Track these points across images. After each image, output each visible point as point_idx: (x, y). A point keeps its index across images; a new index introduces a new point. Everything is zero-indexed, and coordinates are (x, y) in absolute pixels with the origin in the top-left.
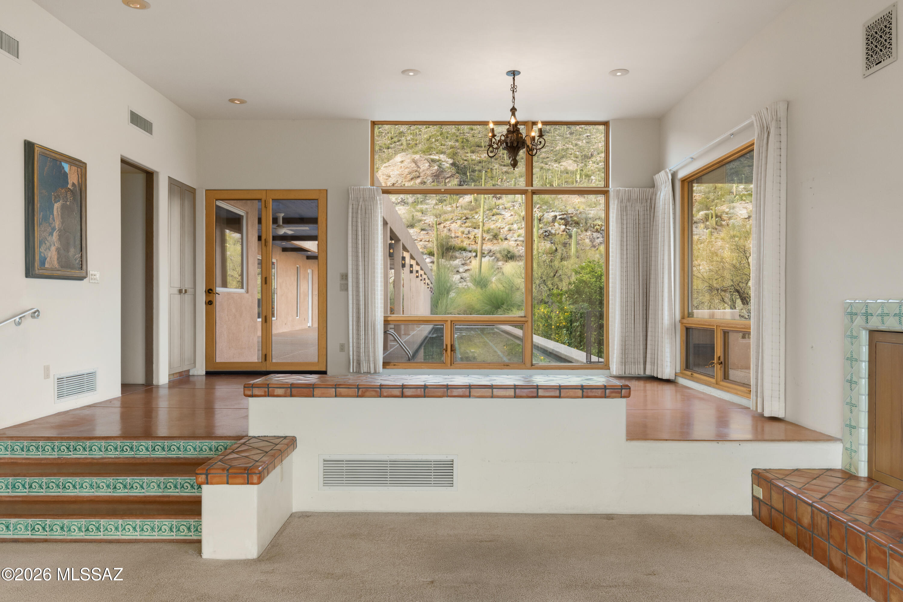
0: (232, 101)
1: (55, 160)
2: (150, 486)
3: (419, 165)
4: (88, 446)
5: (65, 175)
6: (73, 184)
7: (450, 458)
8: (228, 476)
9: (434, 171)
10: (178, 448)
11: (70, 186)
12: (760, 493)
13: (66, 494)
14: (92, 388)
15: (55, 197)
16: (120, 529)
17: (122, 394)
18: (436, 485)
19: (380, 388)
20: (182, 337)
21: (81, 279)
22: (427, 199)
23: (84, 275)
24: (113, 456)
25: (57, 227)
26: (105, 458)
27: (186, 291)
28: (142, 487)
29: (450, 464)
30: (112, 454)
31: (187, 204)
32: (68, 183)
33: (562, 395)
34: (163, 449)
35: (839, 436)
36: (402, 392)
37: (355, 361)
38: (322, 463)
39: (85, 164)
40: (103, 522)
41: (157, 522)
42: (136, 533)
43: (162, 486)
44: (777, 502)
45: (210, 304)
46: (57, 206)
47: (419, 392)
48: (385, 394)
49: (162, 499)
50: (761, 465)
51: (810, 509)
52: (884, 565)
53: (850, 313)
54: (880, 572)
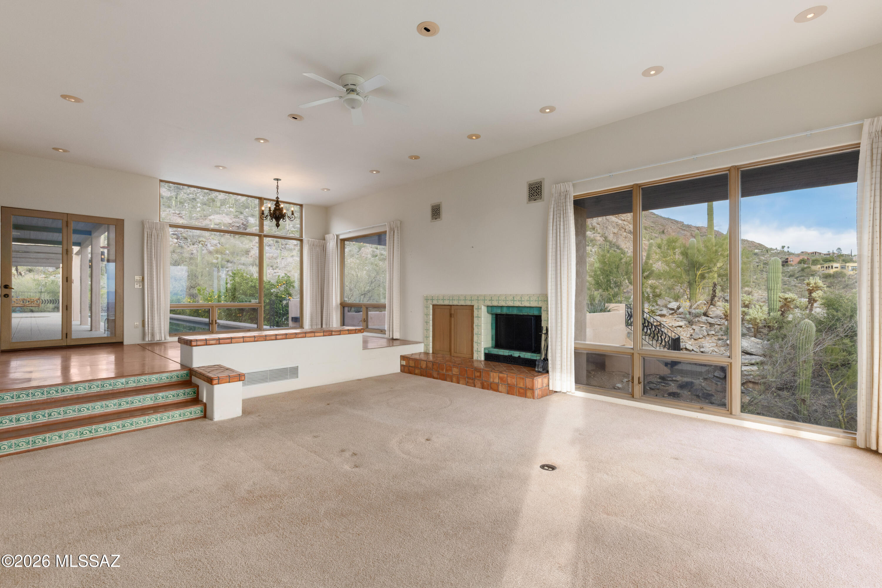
2: (145, 400)
4: (74, 388)
7: (296, 365)
12: (404, 363)
18: (290, 378)
19: (266, 337)
24: (95, 391)
26: (89, 393)
29: (297, 368)
35: (422, 341)
42: (158, 422)
44: (412, 364)
45: (7, 297)
47: (284, 337)
48: (268, 339)
50: (404, 354)
51: (425, 362)
52: (451, 370)
53: (427, 299)
54: (450, 373)
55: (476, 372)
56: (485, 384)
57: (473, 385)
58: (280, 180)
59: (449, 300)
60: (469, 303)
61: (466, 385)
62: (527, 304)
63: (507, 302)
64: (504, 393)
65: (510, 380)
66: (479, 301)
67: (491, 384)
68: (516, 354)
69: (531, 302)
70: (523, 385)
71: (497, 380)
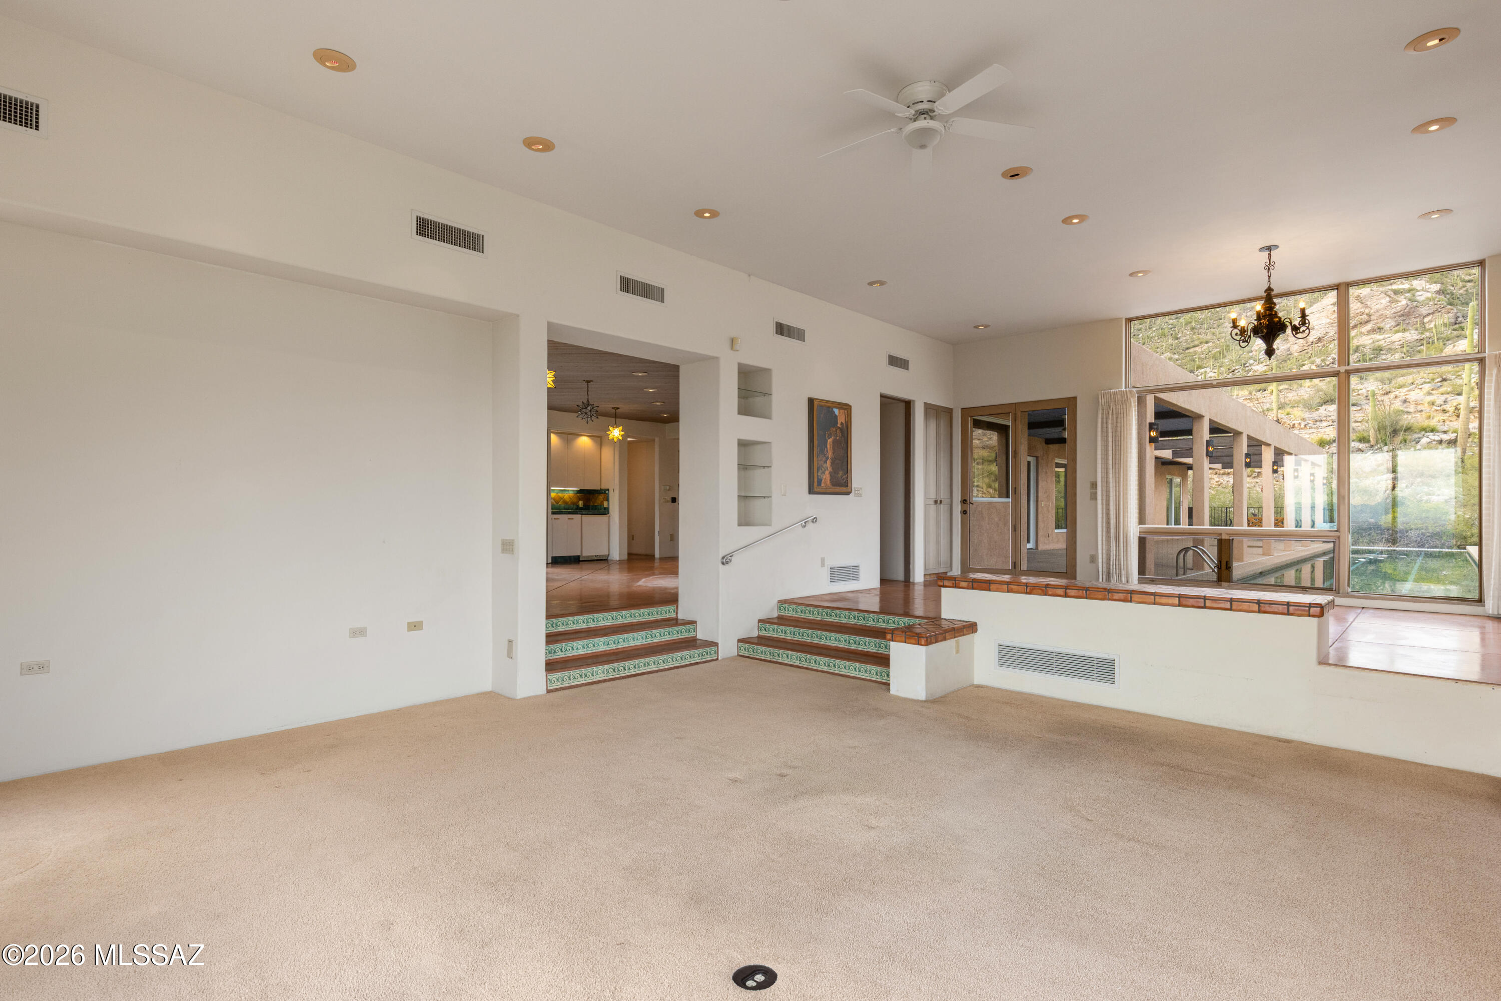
0: (976, 327)
1: (829, 407)
3: (1369, 303)
5: (836, 417)
6: (842, 423)
7: (1111, 657)
8: (905, 637)
9: (1399, 309)
10: (894, 622)
11: (839, 425)
13: (822, 643)
14: (856, 578)
15: (829, 435)
16: (847, 668)
17: (881, 586)
18: (1099, 680)
19: (1046, 588)
20: (937, 542)
21: (848, 493)
22: (1383, 354)
23: (850, 491)
25: (829, 456)
26: (848, 624)
27: (941, 502)
28: (865, 644)
29: (1112, 663)
30: (852, 621)
31: (943, 424)
32: (837, 423)
33: (1234, 607)
34: (884, 621)
36: (1066, 593)
37: (1105, 574)
38: (997, 647)
39: (851, 406)
40: (837, 661)
41: (868, 667)
43: (877, 645)
45: (965, 514)
46: (830, 441)
47: (1081, 593)
48: (1050, 593)
49: (877, 655)
58: (1277, 247)
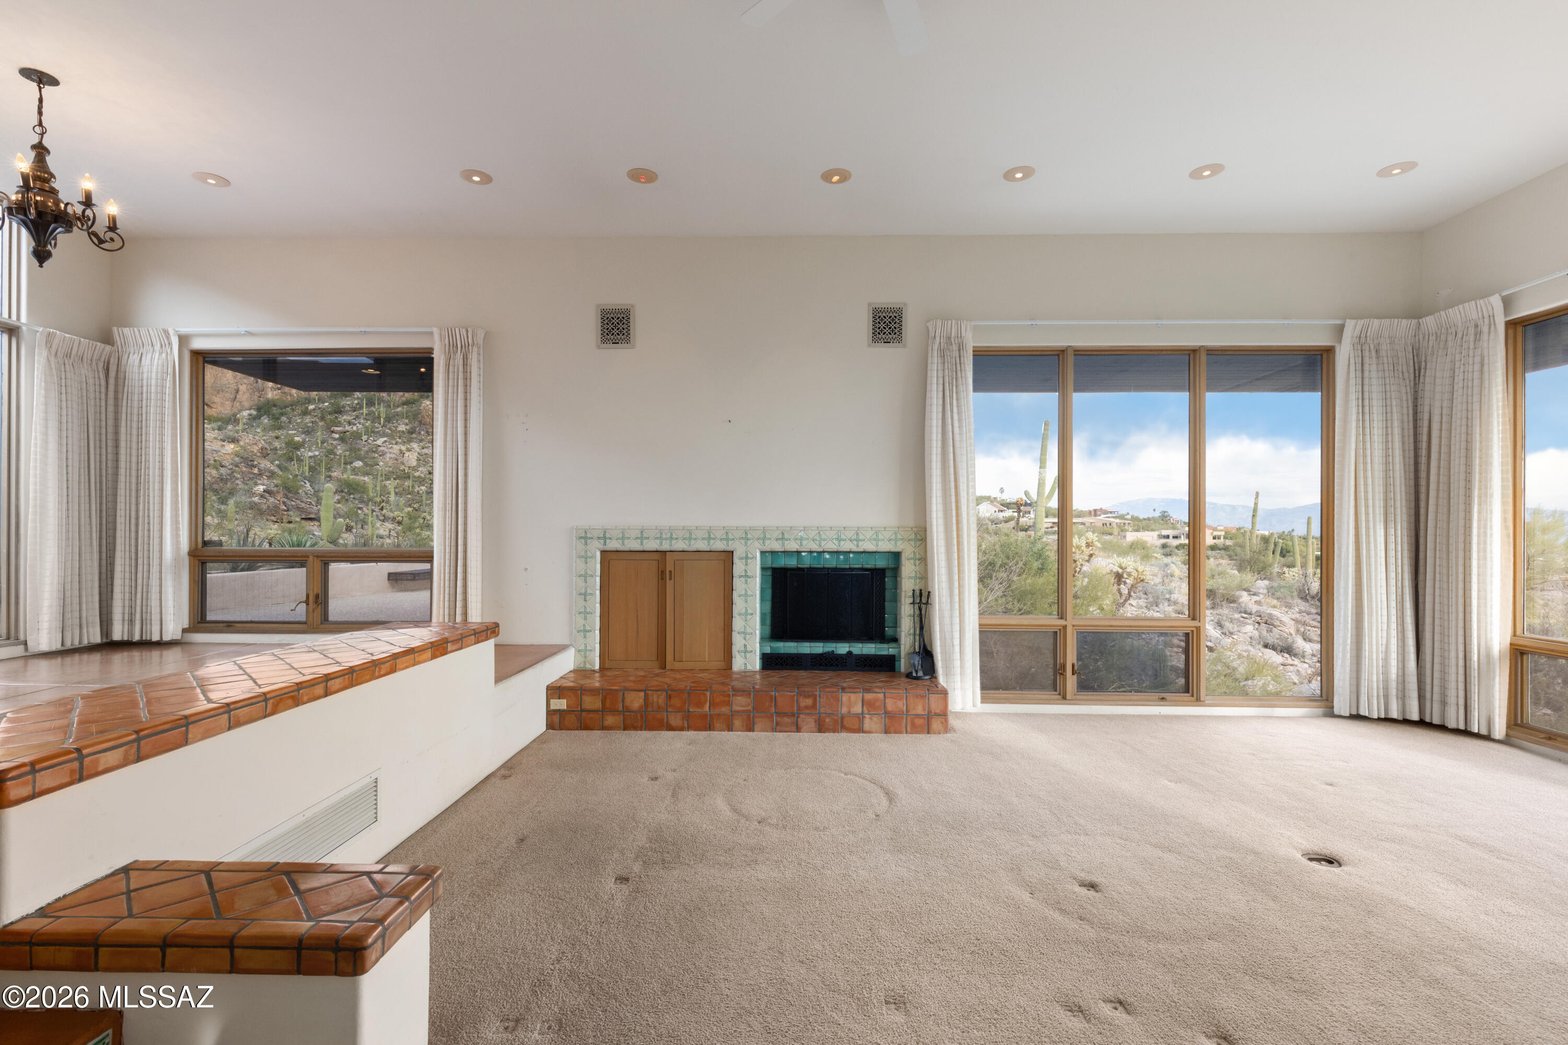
12: (561, 704)
29: (374, 787)
35: (567, 642)
36: (327, 688)
44: (592, 702)
50: (559, 677)
51: (642, 694)
52: (728, 703)
53: (585, 537)
54: (725, 710)
55: (801, 699)
56: (827, 720)
57: (794, 728)
59: (660, 538)
60: (720, 546)
61: (774, 730)
62: (870, 547)
63: (823, 543)
64: (876, 732)
65: (891, 705)
66: (749, 542)
67: (843, 718)
68: (842, 648)
69: (880, 543)
70: (924, 709)
71: (857, 709)
